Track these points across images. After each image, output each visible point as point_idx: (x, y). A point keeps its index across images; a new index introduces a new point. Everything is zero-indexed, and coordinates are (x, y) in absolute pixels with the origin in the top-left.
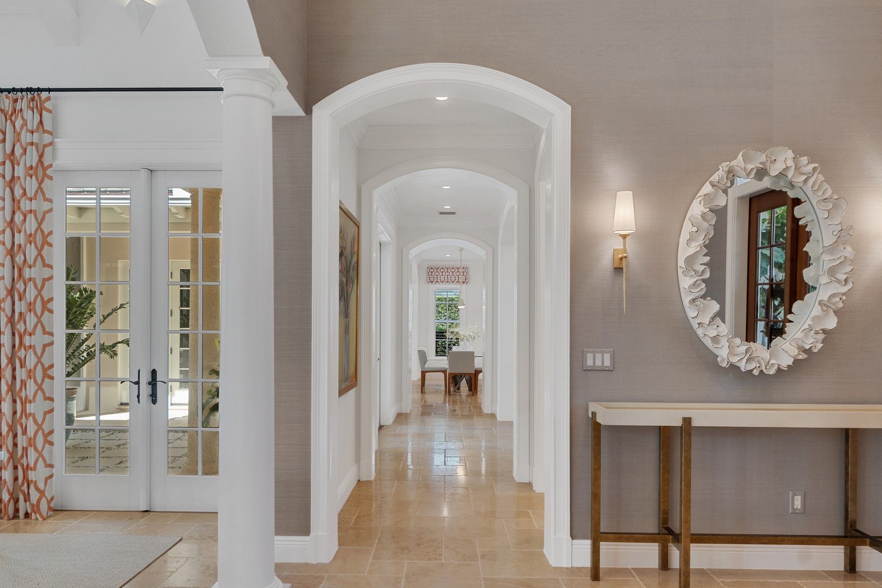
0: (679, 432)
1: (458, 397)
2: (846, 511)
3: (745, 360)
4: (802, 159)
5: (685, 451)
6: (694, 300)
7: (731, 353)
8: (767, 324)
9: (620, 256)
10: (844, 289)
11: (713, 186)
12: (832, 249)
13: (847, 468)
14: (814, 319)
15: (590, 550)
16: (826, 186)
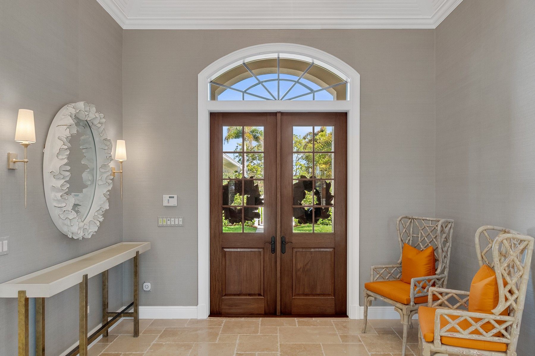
14: (102, 204)
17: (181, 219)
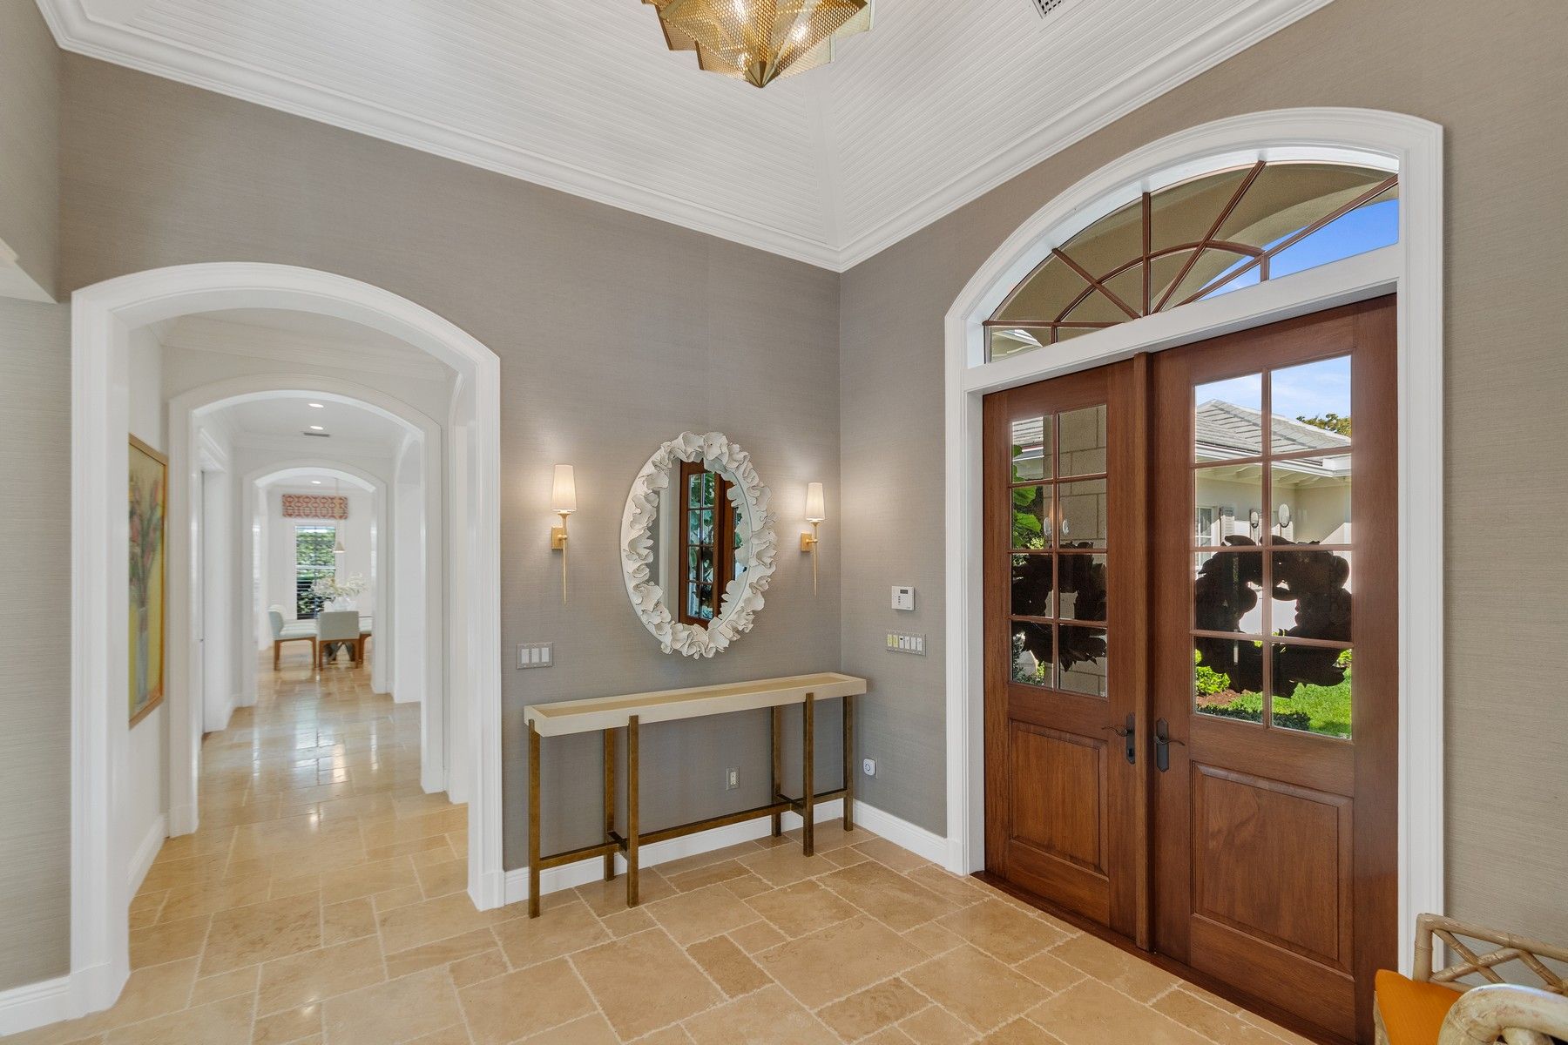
0: (626, 733)
1: (334, 672)
2: (773, 779)
3: (687, 646)
4: (734, 445)
5: (632, 752)
6: (637, 587)
7: (674, 640)
8: (698, 586)
9: (560, 536)
10: (769, 572)
11: (655, 466)
12: (758, 534)
13: (772, 739)
14: (745, 601)
15: (527, 879)
16: (754, 474)
17: (919, 640)
